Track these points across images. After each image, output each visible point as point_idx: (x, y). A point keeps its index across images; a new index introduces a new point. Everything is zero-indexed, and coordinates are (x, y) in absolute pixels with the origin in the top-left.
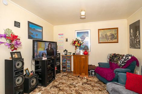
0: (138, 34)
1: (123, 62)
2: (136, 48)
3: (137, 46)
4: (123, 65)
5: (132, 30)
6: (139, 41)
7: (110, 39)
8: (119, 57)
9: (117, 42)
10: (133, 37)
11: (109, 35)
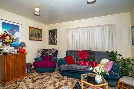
0: (56, 37)
1: (53, 53)
2: (54, 45)
3: (55, 43)
4: (52, 55)
5: (51, 33)
6: (56, 41)
7: (38, 38)
8: (48, 51)
9: (42, 40)
10: (52, 38)
11: (37, 34)
